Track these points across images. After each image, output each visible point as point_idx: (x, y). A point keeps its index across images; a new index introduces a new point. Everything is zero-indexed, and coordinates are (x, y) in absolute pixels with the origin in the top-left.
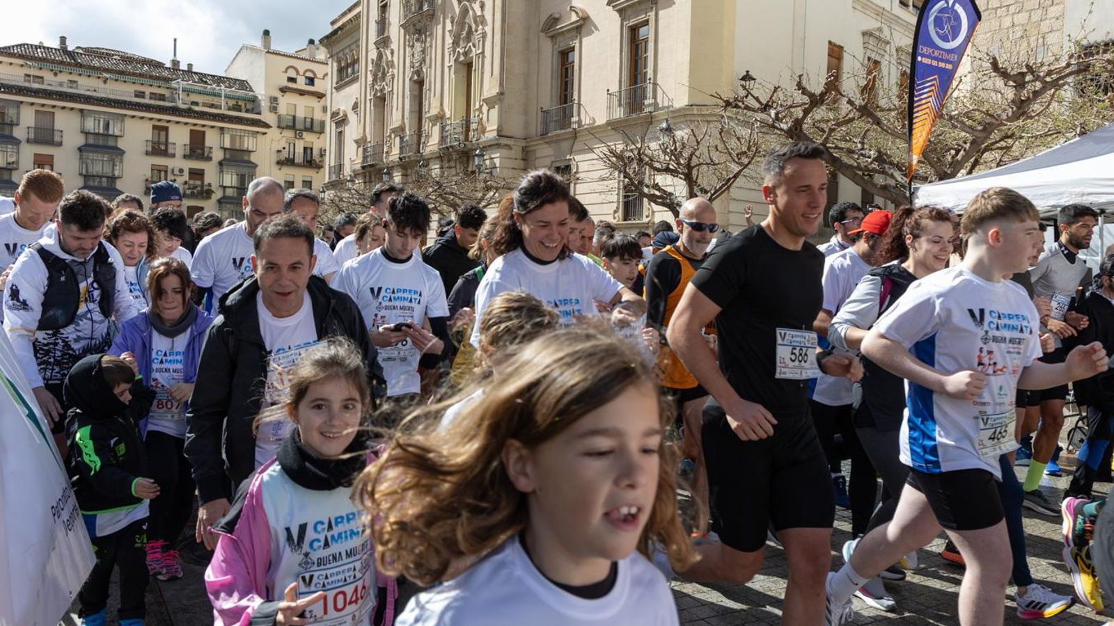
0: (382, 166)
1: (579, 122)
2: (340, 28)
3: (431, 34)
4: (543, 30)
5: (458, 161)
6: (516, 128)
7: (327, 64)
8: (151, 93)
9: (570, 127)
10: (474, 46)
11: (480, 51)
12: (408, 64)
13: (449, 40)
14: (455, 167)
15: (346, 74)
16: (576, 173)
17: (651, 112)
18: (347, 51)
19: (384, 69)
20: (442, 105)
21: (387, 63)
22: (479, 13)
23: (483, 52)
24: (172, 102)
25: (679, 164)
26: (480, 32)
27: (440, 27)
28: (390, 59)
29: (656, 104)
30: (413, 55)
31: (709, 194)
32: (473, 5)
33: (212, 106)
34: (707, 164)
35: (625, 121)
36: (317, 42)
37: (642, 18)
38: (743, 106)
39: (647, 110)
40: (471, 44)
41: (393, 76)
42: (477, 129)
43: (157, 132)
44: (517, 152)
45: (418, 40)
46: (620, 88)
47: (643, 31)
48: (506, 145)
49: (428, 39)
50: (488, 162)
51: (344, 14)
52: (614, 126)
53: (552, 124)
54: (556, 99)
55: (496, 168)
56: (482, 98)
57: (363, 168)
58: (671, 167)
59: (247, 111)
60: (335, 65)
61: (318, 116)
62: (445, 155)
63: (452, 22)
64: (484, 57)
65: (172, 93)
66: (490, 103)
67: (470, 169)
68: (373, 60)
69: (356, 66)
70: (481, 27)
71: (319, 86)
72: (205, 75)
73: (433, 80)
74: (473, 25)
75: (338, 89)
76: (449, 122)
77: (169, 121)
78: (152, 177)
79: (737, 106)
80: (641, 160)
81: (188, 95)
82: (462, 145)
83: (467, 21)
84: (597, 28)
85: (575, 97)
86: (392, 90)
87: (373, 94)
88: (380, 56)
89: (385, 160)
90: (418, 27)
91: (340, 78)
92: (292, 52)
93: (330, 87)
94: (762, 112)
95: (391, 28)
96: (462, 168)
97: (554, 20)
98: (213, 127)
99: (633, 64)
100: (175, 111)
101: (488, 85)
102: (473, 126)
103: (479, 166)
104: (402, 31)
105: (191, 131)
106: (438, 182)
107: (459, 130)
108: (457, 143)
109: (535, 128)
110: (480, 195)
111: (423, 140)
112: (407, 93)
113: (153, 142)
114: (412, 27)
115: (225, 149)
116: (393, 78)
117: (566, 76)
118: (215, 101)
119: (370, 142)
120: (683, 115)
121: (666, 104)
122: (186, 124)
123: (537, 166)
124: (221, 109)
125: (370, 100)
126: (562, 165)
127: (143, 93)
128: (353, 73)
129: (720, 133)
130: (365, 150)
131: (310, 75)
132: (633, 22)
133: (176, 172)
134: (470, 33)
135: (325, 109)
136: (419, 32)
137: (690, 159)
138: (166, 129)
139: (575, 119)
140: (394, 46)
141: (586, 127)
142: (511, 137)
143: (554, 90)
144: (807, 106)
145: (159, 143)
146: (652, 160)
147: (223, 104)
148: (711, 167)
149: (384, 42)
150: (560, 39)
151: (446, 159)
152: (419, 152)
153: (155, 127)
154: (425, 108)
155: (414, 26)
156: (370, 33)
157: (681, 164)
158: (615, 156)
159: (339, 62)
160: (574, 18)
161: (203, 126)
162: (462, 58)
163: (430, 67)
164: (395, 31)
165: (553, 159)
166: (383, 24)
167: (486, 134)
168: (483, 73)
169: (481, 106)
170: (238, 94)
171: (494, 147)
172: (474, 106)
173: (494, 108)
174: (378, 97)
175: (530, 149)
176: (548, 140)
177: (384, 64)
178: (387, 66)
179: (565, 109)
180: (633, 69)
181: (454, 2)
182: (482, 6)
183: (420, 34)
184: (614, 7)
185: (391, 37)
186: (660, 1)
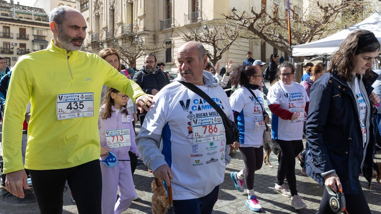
0: (99, 42)
1: (174, 26)
5: (129, 40)
6: (150, 27)
7: (76, 3)
8: (2, 13)
9: (171, 27)
12: (108, 3)
14: (128, 42)
15: (83, 7)
16: (173, 44)
17: (200, 22)
19: (99, 5)
20: (122, 18)
21: (100, 2)
24: (11, 17)
25: (210, 40)
29: (202, 19)
31: (221, 51)
33: (28, 18)
34: (220, 39)
35: (191, 25)
38: (232, 18)
39: (199, 21)
42: (136, 28)
43: (5, 28)
44: (151, 36)
46: (189, 13)
48: (147, 34)
50: (140, 40)
52: (187, 27)
53: (164, 26)
54: (165, 17)
55: (143, 42)
56: (138, 16)
57: (92, 42)
58: (207, 41)
59: (43, 21)
60: (79, 3)
62: (124, 38)
64: (137, 1)
65: (11, 13)
66: (140, 18)
67: (133, 43)
68: (94, 2)
69: (88, 4)
72: (25, 7)
73: (118, 9)
76: (125, 25)
77: (10, 24)
78: (4, 47)
79: (230, 18)
80: (196, 38)
81: (18, 14)
82: (130, 34)
85: (172, 16)
86: (102, 13)
87: (95, 14)
89: (100, 40)
91: (81, 8)
94: (239, 20)
96: (130, 42)
98: (29, 27)
99: (193, 4)
100: (12, 20)
101: (139, 11)
102: (134, 27)
103: (137, 42)
105: (20, 29)
106: (121, 48)
107: (129, 28)
108: (128, 33)
109: (158, 27)
110: (137, 52)
111: (115, 32)
112: (108, 14)
113: (3, 33)
115: (35, 36)
116: (102, 9)
117: (169, 8)
118: (30, 16)
119: (94, 33)
120: (212, 23)
121: (205, 19)
122: (17, 25)
123: (159, 41)
124: (32, 19)
125: (94, 17)
126: (168, 41)
128: (87, 6)
129: (225, 28)
130: (92, 36)
133: (14, 45)
137: (214, 38)
138: (9, 28)
139: (172, 24)
141: (177, 27)
142: (149, 31)
143: (164, 14)
144: (255, 18)
145: (6, 33)
146: (200, 38)
147: (33, 18)
148: (222, 41)
151: (124, 39)
152: (113, 36)
153: (4, 27)
154: (115, 20)
157: (211, 40)
158: (187, 37)
159: (81, 2)
161: (25, 26)
162: (129, 1)
163: (117, 4)
165: (165, 39)
167: (139, 30)
168: (137, 7)
169: (137, 19)
170: (39, 14)
171: (143, 35)
172: (134, 19)
173: (142, 20)
174: (97, 16)
175: (156, 35)
176: (163, 32)
177: (98, 3)
178: (100, 4)
179: (169, 21)
180: (193, 6)
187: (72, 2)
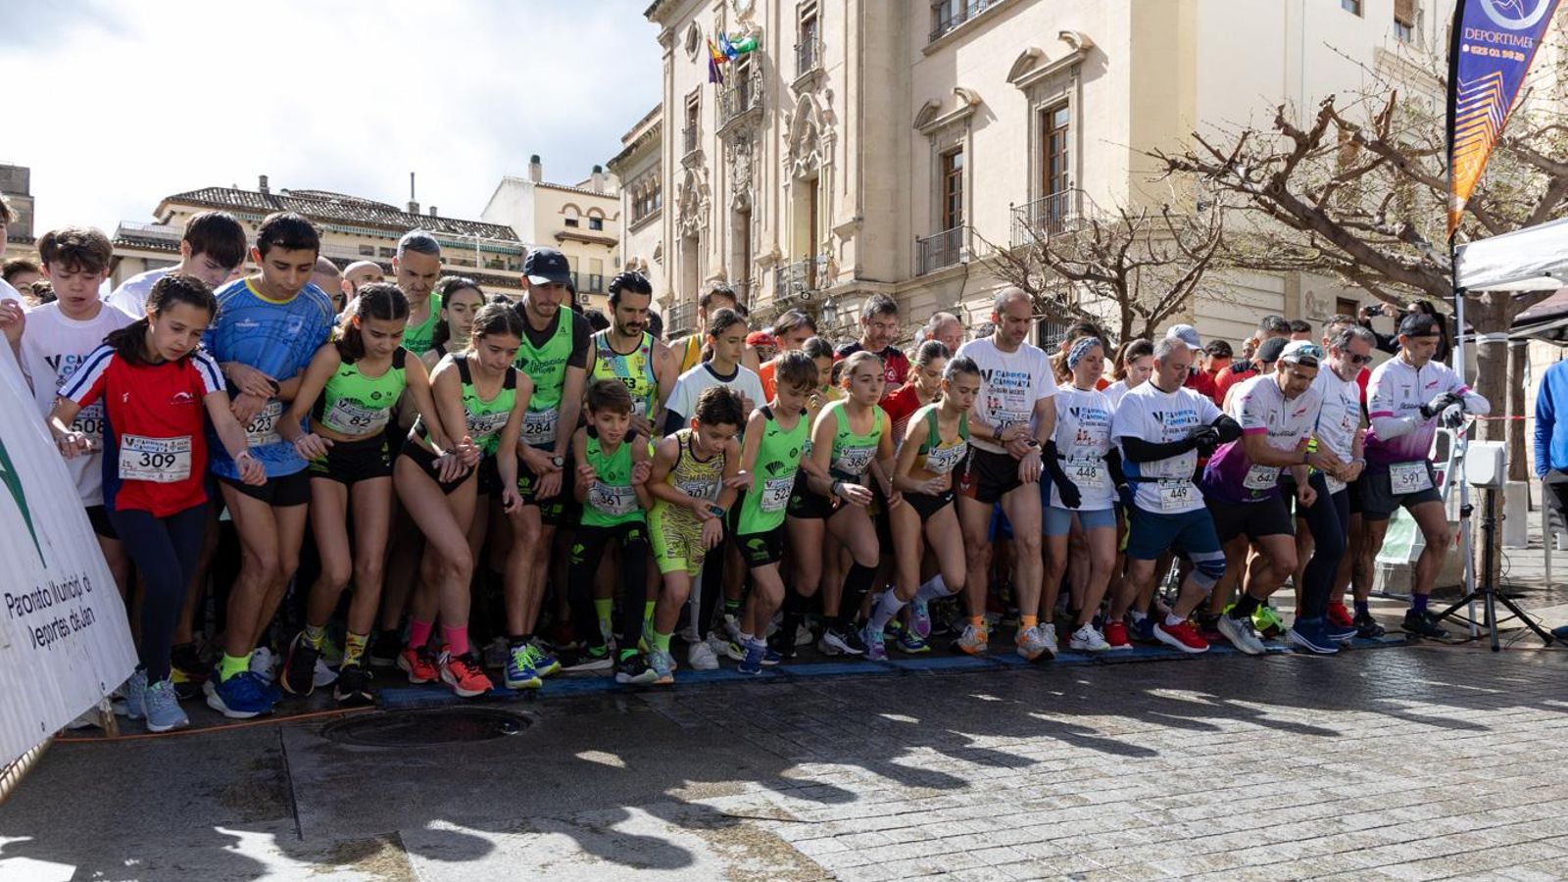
1: (972, 253)
2: (634, 145)
3: (760, 143)
4: (917, 126)
6: (881, 267)
7: (618, 199)
8: (382, 249)
9: (958, 261)
10: (820, 154)
11: (829, 160)
12: (728, 189)
13: (784, 149)
15: (644, 210)
17: (1074, 232)
18: (645, 177)
19: (695, 197)
20: (776, 241)
21: (699, 187)
22: (825, 106)
23: (832, 163)
26: (827, 134)
27: (771, 132)
28: (703, 182)
29: (1081, 220)
30: (735, 174)
33: (464, 263)
36: (605, 169)
37: (1058, 96)
39: (1069, 228)
40: (815, 152)
41: (708, 204)
42: (826, 272)
45: (741, 152)
46: (1030, 199)
47: (1061, 118)
49: (756, 150)
50: (842, 318)
51: (640, 126)
53: (933, 259)
54: (937, 223)
56: (833, 227)
58: (1093, 271)
59: (512, 268)
60: (630, 197)
61: (608, 271)
63: (788, 123)
64: (833, 169)
66: (844, 233)
68: (680, 185)
69: (658, 198)
70: (828, 127)
71: (608, 231)
72: (453, 222)
73: (763, 207)
74: (818, 125)
75: (633, 230)
76: (786, 264)
82: (806, 296)
83: (809, 119)
84: (993, 117)
85: (965, 217)
86: (708, 226)
87: (681, 233)
88: (690, 179)
91: (637, 215)
92: (571, 184)
93: (622, 231)
95: (704, 138)
97: (932, 110)
99: (1047, 168)
101: (841, 208)
102: (821, 268)
103: (830, 325)
104: (719, 141)
107: (801, 274)
108: (799, 293)
109: (909, 266)
111: (751, 293)
112: (729, 228)
114: (732, 135)
116: (708, 209)
117: (952, 189)
118: (468, 255)
119: (679, 301)
121: (1097, 218)
124: (474, 265)
125: (678, 242)
127: (372, 248)
128: (654, 206)
131: (595, 214)
132: (1045, 103)
134: (813, 136)
135: (616, 260)
136: (742, 140)
139: (965, 249)
140: (709, 163)
141: (981, 259)
142: (875, 281)
143: (935, 210)
147: (479, 259)
149: (694, 159)
150: (941, 136)
154: (754, 248)
155: (736, 132)
156: (675, 149)
159: (635, 192)
160: (961, 104)
162: (803, 173)
163: (759, 189)
164: (709, 143)
166: (692, 134)
167: (840, 279)
168: (832, 192)
169: (831, 240)
170: (497, 246)
171: (852, 296)
172: (822, 240)
173: (849, 239)
174: (689, 237)
176: (927, 282)
177: (695, 189)
178: (700, 192)
179: (950, 237)
180: (1047, 172)
181: (791, 93)
182: (830, 97)
183: (744, 144)
184: (1017, 83)
185: (705, 151)
186: (1085, 69)
187: (606, 197)
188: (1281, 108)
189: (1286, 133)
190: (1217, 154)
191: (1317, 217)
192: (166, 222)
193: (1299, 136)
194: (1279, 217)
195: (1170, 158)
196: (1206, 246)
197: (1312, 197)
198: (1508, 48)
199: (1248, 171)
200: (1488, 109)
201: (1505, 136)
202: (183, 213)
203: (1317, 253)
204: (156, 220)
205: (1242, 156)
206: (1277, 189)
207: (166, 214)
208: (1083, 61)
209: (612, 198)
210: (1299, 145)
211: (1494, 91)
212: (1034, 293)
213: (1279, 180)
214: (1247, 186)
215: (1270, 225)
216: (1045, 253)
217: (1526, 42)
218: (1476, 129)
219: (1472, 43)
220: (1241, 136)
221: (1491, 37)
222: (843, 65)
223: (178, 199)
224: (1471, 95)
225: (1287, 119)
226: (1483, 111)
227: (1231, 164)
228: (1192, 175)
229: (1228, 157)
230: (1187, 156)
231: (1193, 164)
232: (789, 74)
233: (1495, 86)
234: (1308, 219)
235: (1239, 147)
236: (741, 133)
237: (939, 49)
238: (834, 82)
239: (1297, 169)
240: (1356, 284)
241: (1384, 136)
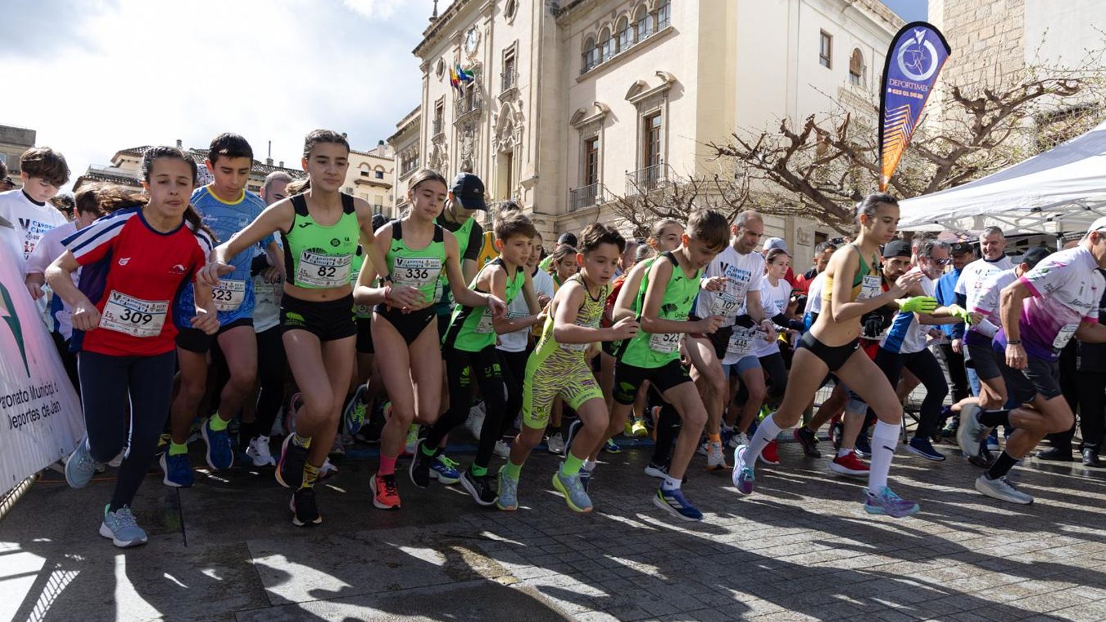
1: (602, 199)
2: (404, 129)
3: (479, 130)
4: (572, 123)
6: (548, 206)
7: (393, 160)
9: (594, 204)
10: (514, 139)
11: (519, 142)
12: (459, 157)
13: (493, 134)
15: (408, 167)
17: (663, 189)
18: (409, 148)
19: (440, 160)
21: (442, 155)
22: (518, 110)
23: (521, 143)
26: (518, 126)
27: (486, 124)
28: (444, 152)
29: (667, 182)
30: (463, 148)
32: (513, 104)
36: (386, 143)
37: (655, 109)
39: (660, 187)
40: (511, 137)
41: (447, 166)
44: (550, 227)
45: (467, 135)
46: (637, 169)
47: (656, 121)
48: (541, 221)
49: (476, 134)
51: (407, 117)
53: (580, 202)
54: (582, 181)
56: (521, 181)
60: (400, 160)
61: (386, 204)
63: (496, 119)
64: (522, 147)
66: (527, 185)
68: (430, 154)
69: (417, 160)
70: (519, 122)
71: (386, 179)
72: (294, 171)
73: (479, 168)
74: (513, 121)
76: (493, 203)
83: (508, 117)
84: (617, 120)
85: (599, 178)
88: (436, 150)
90: (467, 124)
91: (404, 171)
92: (366, 151)
93: (395, 179)
95: (446, 126)
97: (582, 115)
99: (648, 150)
101: (525, 169)
104: (455, 128)
109: (565, 206)
114: (462, 125)
116: (447, 168)
117: (592, 161)
121: (676, 181)
128: (415, 166)
131: (380, 169)
132: (647, 113)
134: (510, 127)
135: (391, 198)
136: (468, 128)
139: (598, 197)
140: (448, 141)
141: (608, 202)
142: (545, 214)
143: (581, 174)
149: (439, 138)
150: (585, 130)
155: (464, 123)
156: (428, 132)
159: (403, 157)
160: (598, 111)
162: (504, 149)
163: (478, 157)
164: (449, 129)
166: (439, 124)
168: (521, 161)
169: (519, 189)
172: (514, 188)
173: (530, 189)
175: (560, 224)
176: (576, 216)
177: (439, 156)
178: (443, 158)
179: (590, 189)
180: (648, 153)
181: (498, 102)
182: (521, 105)
183: (469, 131)
184: (631, 101)
185: (446, 134)
186: (671, 94)
187: (386, 159)
188: (784, 121)
189: (786, 135)
190: (747, 146)
191: (804, 185)
192: (118, 166)
193: (794, 137)
194: (782, 183)
195: (719, 147)
196: (739, 200)
197: (801, 173)
198: (914, 91)
199: (765, 156)
200: (902, 126)
201: (912, 142)
202: (129, 161)
203: (804, 206)
204: (113, 164)
205: (761, 148)
206: (781, 168)
207: (118, 161)
208: (670, 89)
209: (389, 160)
210: (794, 143)
211: (905, 115)
212: (638, 224)
213: (782, 163)
214: (764, 165)
215: (777, 189)
216: (645, 201)
217: (924, 88)
218: (895, 137)
219: (893, 87)
220: (760, 136)
221: (904, 84)
222: (529, 86)
223: (127, 152)
224: (892, 117)
225: (787, 127)
226: (899, 127)
227: (754, 153)
228: (732, 158)
229: (753, 148)
230: (729, 147)
231: (732, 151)
232: (497, 91)
233: (906, 113)
234: (799, 186)
235: (760, 142)
236: (468, 124)
237: (585, 79)
238: (524, 96)
239: (793, 156)
240: (826, 224)
241: (843, 139)
